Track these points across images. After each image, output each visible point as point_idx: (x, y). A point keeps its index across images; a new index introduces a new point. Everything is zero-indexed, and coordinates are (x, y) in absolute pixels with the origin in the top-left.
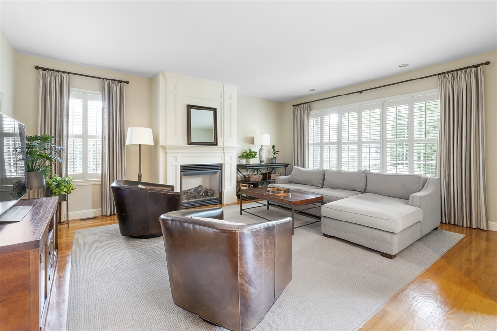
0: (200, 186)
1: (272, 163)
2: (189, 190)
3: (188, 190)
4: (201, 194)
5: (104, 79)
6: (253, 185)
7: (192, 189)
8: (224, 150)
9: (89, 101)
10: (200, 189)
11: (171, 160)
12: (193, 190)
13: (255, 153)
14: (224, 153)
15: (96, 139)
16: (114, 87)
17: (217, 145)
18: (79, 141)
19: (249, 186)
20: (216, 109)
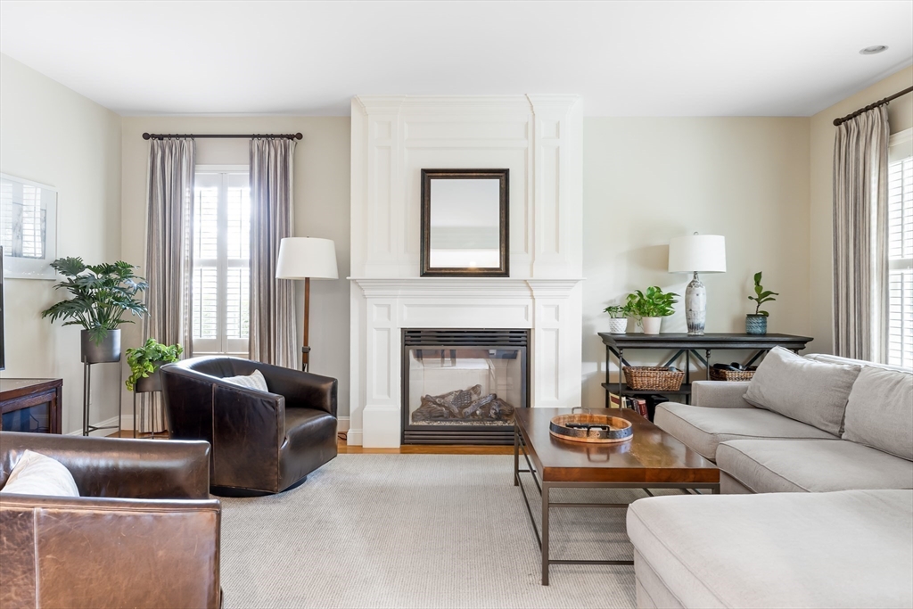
0: (473, 388)
1: (749, 334)
2: (443, 397)
3: (437, 397)
4: (469, 410)
5: (253, 136)
6: (642, 402)
7: (450, 394)
8: (531, 290)
9: (229, 189)
10: (475, 397)
11: (375, 315)
12: (451, 398)
13: (669, 299)
14: (532, 297)
15: (239, 268)
16: (273, 151)
17: (506, 274)
18: (211, 274)
19: (630, 403)
20: (506, 172)
